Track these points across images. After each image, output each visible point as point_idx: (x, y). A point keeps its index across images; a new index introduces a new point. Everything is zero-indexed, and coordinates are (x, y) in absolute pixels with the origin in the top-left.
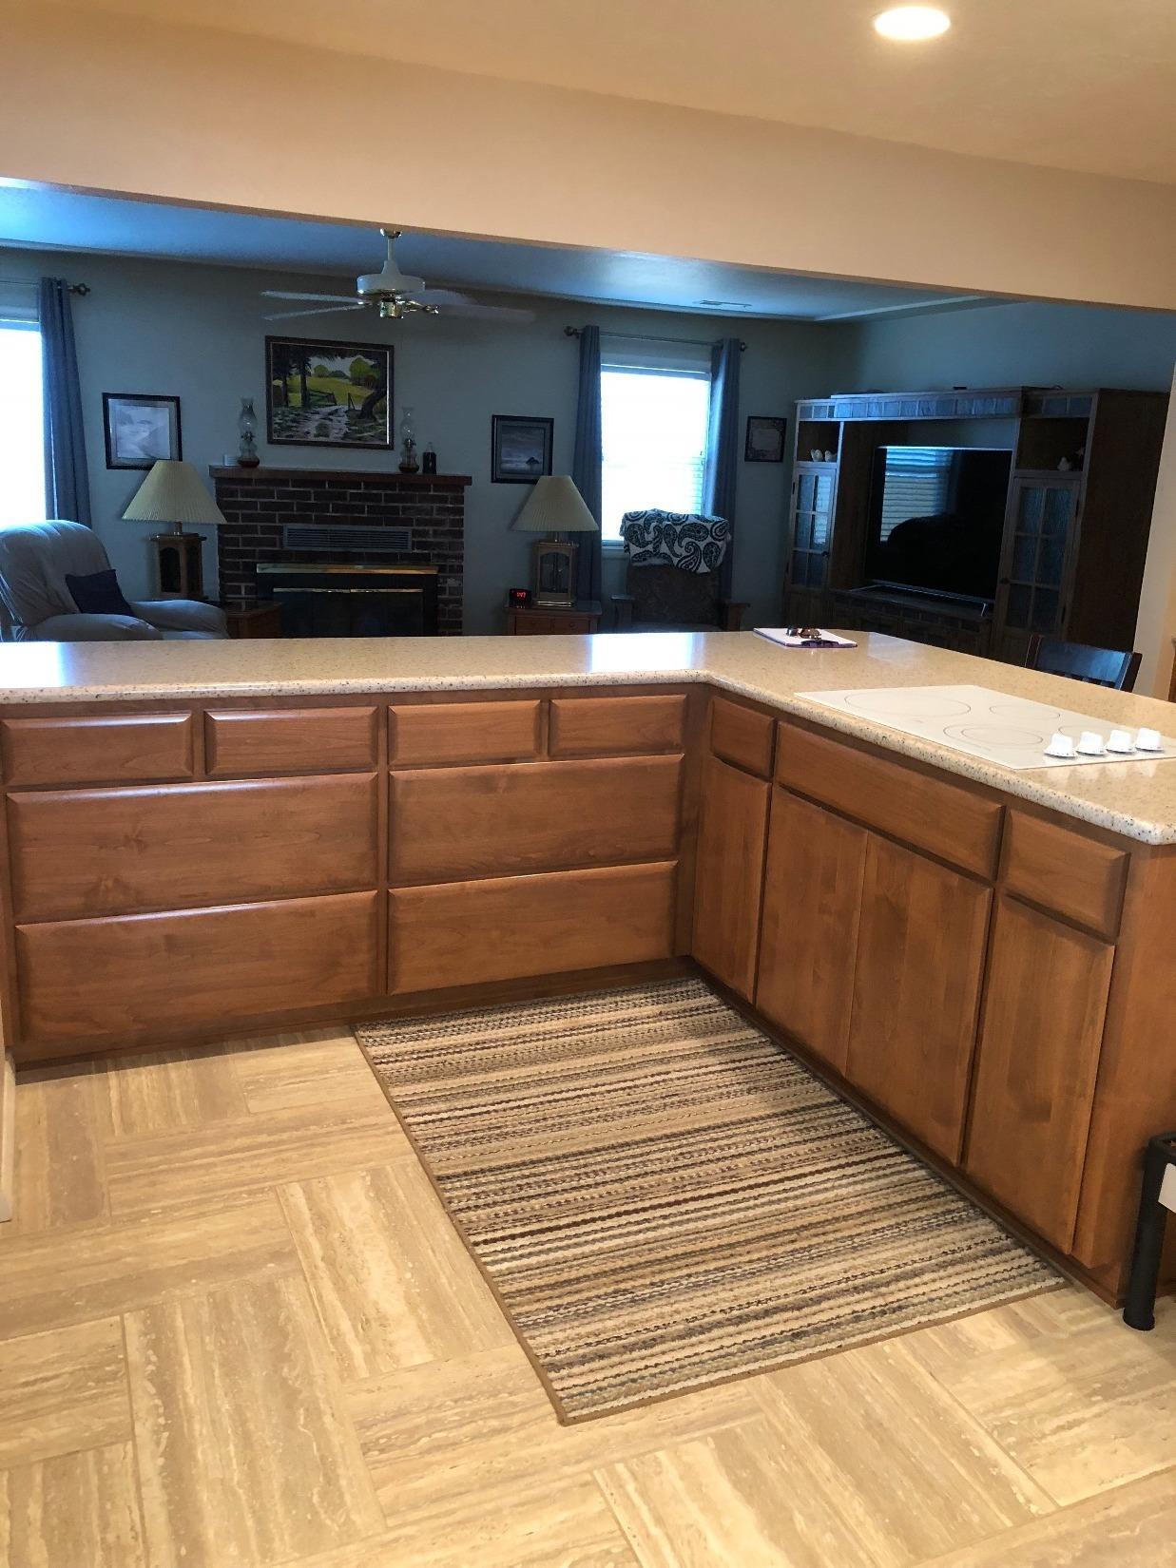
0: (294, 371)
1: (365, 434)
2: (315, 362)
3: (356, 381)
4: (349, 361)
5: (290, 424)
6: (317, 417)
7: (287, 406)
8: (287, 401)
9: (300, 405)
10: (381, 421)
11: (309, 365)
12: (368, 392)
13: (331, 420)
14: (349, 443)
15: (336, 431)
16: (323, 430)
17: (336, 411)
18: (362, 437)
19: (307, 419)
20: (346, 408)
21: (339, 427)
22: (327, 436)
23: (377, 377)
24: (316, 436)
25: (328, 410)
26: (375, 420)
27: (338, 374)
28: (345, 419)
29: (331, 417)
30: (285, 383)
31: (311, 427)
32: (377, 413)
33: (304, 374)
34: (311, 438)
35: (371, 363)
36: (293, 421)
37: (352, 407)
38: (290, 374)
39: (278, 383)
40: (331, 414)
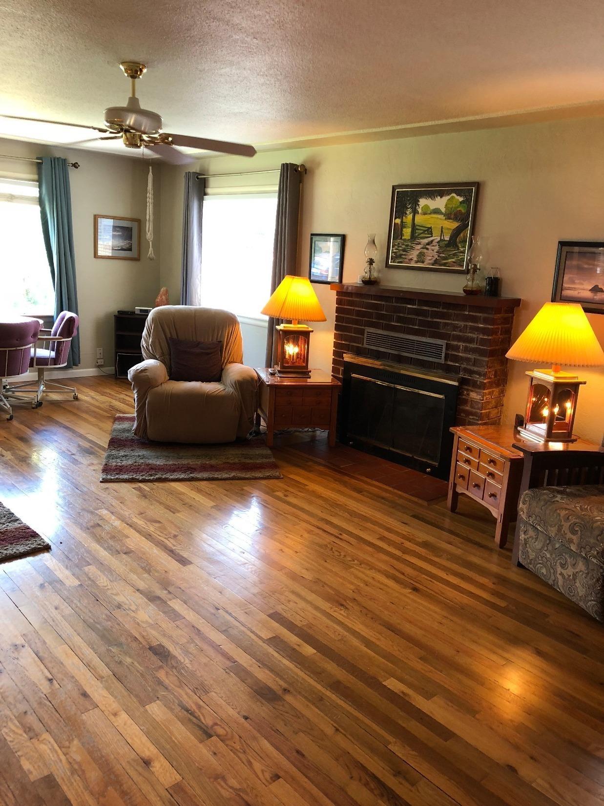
0: (409, 211)
1: (450, 260)
2: (423, 202)
3: (448, 216)
4: (445, 199)
5: (402, 252)
6: (419, 247)
7: (401, 239)
8: (402, 235)
9: (409, 238)
10: (462, 249)
11: (419, 205)
12: (454, 225)
13: (427, 249)
14: (439, 268)
15: (430, 258)
16: (421, 257)
17: (432, 241)
18: (447, 263)
19: (412, 248)
20: (439, 239)
21: (432, 254)
22: (423, 262)
23: (463, 211)
24: (417, 262)
25: (426, 241)
26: (458, 249)
27: (437, 211)
28: (437, 248)
29: (427, 246)
30: (402, 222)
31: (414, 255)
32: (460, 242)
33: (415, 212)
34: (413, 264)
35: (461, 199)
36: (404, 250)
37: (442, 238)
38: (406, 214)
39: (398, 221)
40: (428, 244)
